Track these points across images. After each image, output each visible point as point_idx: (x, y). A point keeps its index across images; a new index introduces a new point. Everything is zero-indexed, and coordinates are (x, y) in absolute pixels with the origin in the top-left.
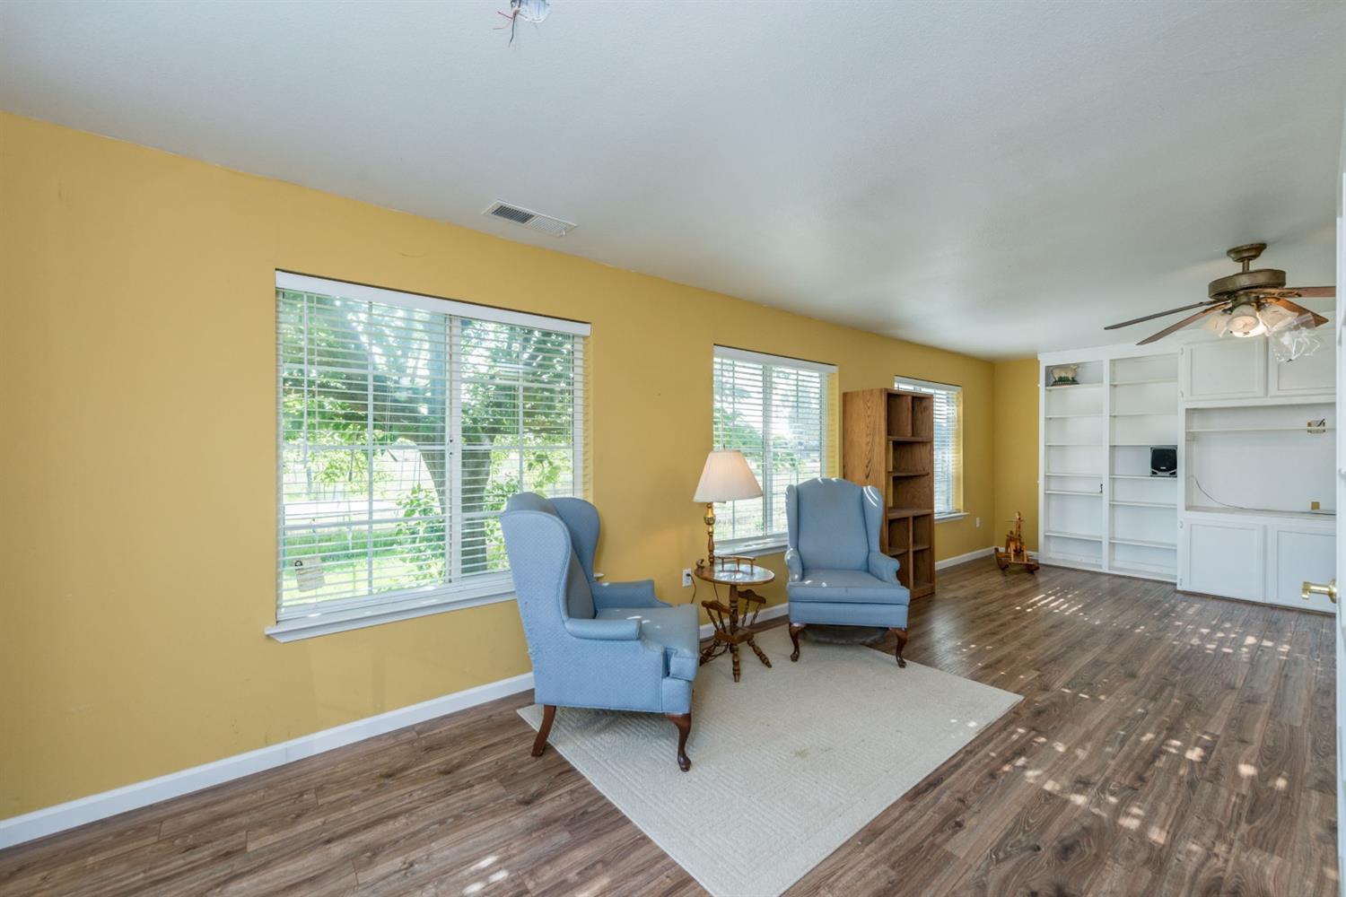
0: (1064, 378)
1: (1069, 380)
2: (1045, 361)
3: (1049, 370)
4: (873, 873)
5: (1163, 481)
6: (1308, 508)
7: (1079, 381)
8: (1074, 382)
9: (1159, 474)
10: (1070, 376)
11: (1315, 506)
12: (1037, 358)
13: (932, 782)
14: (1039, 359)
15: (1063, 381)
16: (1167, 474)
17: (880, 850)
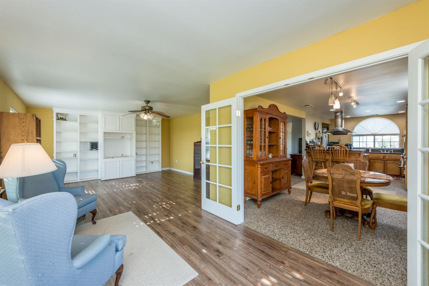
0: (61, 118)
1: (64, 119)
2: (56, 111)
3: (57, 114)
4: (185, 249)
5: (94, 151)
6: (121, 156)
7: (67, 120)
8: (65, 120)
9: (93, 150)
10: (64, 117)
11: (122, 155)
12: (52, 109)
13: (158, 233)
14: (53, 109)
15: (62, 119)
16: (95, 149)
17: (178, 246)
